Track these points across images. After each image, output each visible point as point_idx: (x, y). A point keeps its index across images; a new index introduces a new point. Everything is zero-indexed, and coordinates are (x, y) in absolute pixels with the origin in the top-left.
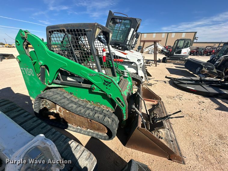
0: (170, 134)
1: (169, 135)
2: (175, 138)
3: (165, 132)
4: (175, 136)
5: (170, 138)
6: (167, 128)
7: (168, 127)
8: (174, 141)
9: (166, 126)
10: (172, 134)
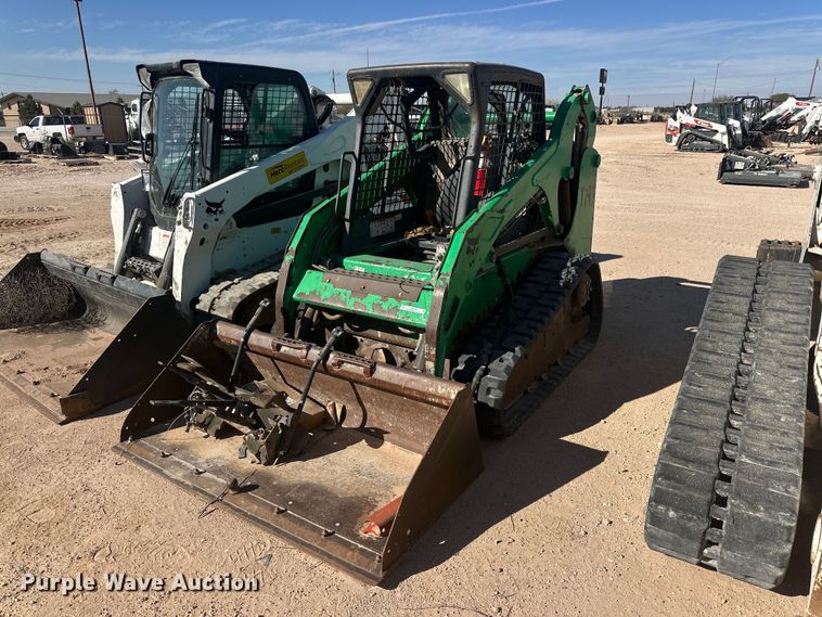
0: (185, 466)
1: (184, 463)
2: (165, 471)
3: (200, 461)
4: (167, 477)
5: (177, 459)
6: (207, 475)
7: (208, 479)
8: (159, 465)
9: (215, 477)
10: (179, 476)
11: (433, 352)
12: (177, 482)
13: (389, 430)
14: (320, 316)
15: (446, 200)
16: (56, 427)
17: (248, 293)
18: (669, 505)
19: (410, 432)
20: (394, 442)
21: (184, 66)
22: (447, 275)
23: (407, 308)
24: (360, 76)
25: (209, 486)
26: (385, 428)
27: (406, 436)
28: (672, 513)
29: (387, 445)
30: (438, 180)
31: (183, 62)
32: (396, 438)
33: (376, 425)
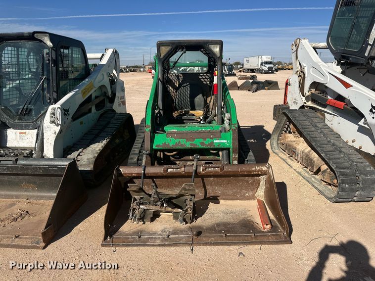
1: (153, 236)
3: (160, 233)
5: (146, 236)
6: (172, 236)
7: (175, 238)
9: (177, 235)
10: (158, 242)
11: (237, 156)
12: (159, 245)
13: (219, 195)
14: (164, 154)
15: (180, 99)
16: (41, 251)
17: (97, 155)
18: (346, 183)
19: (230, 192)
20: (224, 199)
21: (35, 34)
22: (235, 124)
23: (217, 141)
24: (165, 44)
25: (181, 240)
26: (217, 195)
27: (229, 195)
28: (347, 186)
29: (222, 201)
30: (170, 91)
31: (35, 33)
32: (224, 197)
33: (212, 195)
